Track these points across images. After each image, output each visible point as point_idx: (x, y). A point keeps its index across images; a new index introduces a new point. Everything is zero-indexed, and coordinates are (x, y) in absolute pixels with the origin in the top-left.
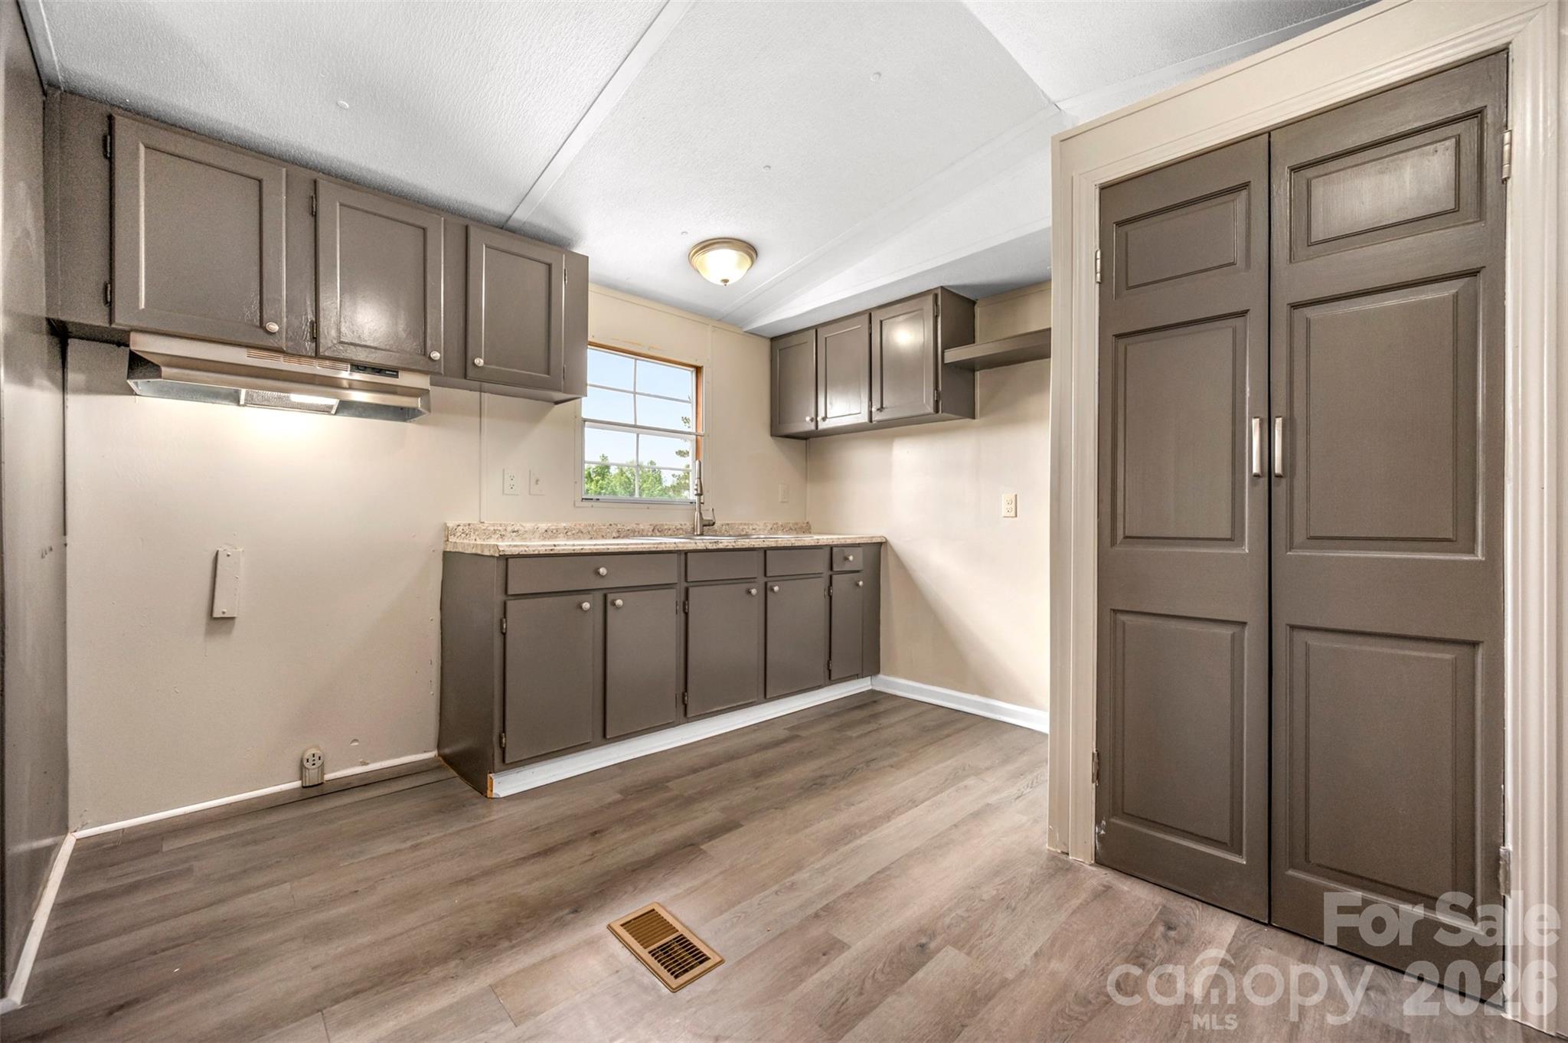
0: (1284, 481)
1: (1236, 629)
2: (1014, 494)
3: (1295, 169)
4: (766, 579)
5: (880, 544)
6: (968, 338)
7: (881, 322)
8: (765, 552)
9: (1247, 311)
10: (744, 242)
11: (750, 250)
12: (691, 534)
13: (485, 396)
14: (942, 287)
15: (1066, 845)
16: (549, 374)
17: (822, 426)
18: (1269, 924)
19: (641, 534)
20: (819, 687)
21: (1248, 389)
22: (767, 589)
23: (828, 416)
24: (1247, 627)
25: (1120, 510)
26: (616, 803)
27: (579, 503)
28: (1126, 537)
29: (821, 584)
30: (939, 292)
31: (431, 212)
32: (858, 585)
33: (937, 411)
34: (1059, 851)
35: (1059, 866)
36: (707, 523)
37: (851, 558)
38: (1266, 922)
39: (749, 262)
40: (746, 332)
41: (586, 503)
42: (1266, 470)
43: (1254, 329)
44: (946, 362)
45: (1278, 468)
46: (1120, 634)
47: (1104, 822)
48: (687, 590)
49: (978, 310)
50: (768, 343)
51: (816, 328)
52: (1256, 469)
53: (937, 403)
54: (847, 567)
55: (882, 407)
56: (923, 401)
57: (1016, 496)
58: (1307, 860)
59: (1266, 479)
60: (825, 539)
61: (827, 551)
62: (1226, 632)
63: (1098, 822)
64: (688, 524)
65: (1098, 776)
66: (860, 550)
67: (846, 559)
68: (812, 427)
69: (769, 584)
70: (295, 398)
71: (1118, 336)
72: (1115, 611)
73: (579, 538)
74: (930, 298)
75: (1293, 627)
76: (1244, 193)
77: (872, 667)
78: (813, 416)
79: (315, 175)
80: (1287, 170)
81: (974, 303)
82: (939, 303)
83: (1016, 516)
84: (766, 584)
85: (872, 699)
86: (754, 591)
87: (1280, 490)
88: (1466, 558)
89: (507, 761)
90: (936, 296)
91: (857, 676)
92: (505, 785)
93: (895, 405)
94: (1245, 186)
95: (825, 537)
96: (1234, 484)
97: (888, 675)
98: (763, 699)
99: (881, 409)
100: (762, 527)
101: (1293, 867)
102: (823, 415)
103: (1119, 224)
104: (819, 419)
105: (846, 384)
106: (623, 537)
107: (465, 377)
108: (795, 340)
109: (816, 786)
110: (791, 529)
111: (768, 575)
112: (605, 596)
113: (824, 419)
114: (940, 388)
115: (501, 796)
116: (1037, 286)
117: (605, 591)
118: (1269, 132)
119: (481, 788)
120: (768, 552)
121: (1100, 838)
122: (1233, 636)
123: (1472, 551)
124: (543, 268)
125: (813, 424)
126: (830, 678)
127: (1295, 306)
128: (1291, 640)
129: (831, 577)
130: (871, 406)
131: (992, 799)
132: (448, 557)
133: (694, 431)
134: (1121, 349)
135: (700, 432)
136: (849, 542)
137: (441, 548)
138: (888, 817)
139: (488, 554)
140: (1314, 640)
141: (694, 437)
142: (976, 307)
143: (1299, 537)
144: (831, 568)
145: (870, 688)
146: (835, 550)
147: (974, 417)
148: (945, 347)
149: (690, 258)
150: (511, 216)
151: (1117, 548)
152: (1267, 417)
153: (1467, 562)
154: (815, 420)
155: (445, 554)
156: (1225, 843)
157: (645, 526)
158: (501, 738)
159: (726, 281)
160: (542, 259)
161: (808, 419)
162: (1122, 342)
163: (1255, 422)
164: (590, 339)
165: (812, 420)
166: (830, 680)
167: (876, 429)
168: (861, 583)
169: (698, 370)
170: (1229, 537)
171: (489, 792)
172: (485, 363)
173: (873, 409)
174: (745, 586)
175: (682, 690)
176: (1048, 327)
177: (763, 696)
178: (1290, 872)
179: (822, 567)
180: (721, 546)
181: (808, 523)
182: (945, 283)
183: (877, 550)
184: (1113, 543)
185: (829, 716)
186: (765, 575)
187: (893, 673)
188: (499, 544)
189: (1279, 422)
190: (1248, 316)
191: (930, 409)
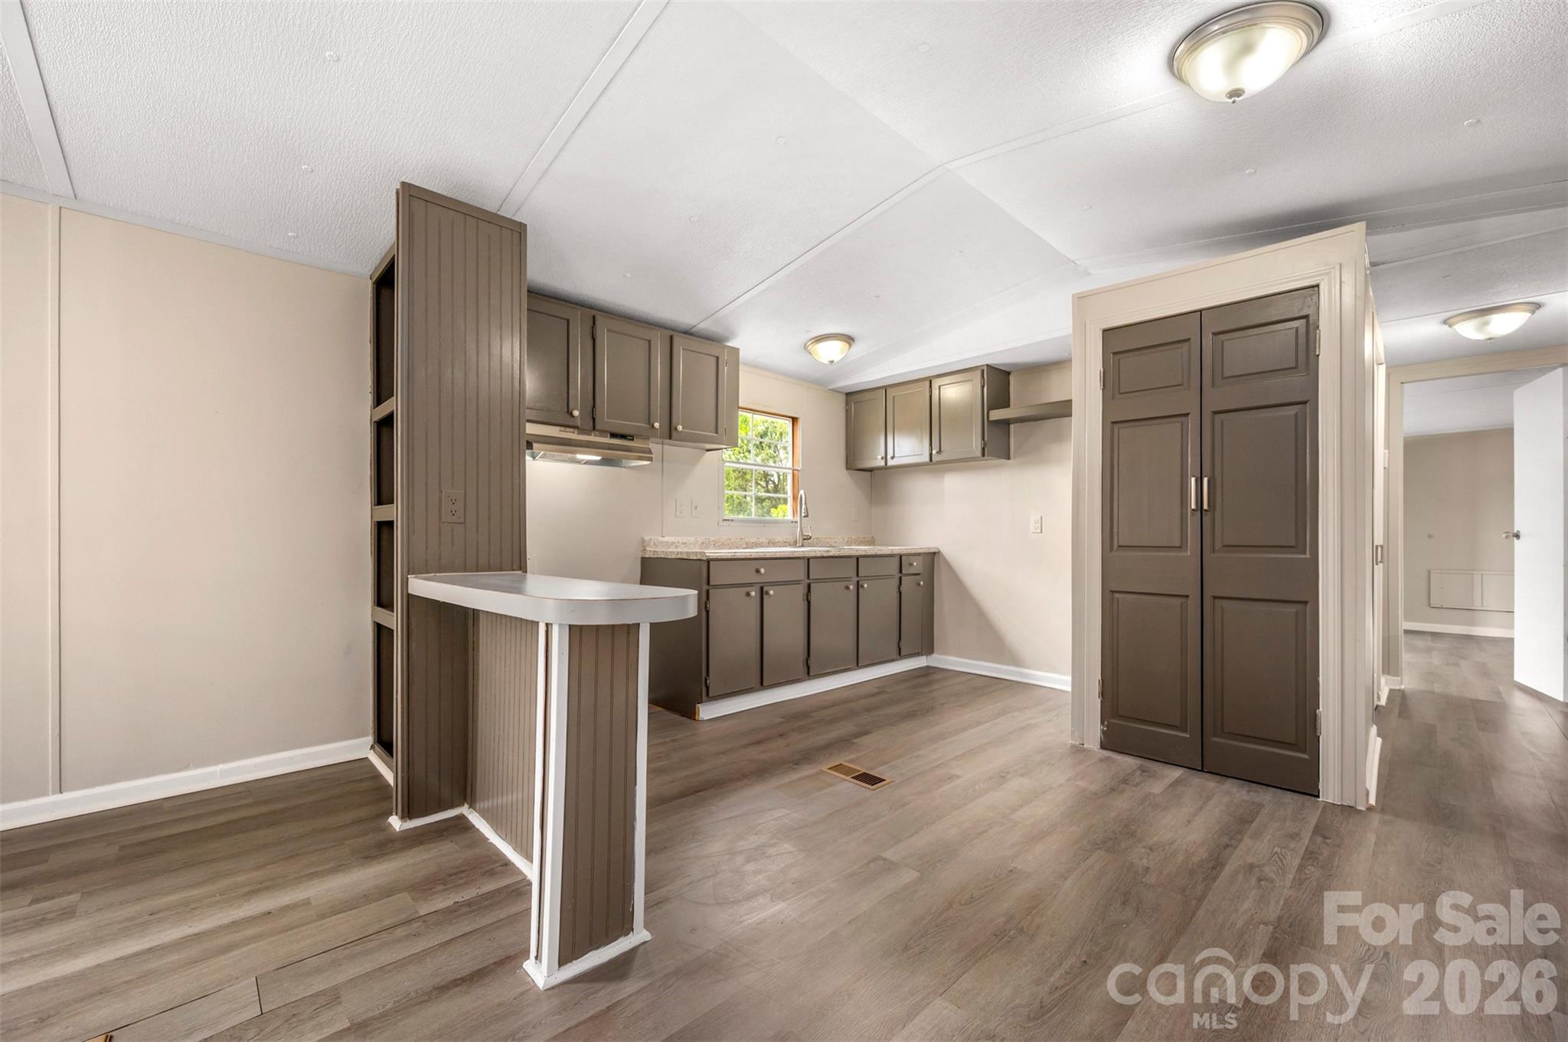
0: (1209, 513)
1: (1183, 600)
2: (1040, 516)
3: (1214, 334)
4: (858, 579)
5: (935, 553)
6: (1006, 404)
7: (940, 387)
8: (858, 559)
9: (1189, 414)
10: (846, 335)
11: (849, 339)
12: (795, 544)
13: (666, 447)
14: (987, 365)
15: (1082, 739)
16: (717, 433)
17: (891, 463)
18: (1202, 771)
19: (761, 545)
20: (893, 660)
21: (1189, 459)
22: (858, 586)
23: (896, 455)
24: (1190, 598)
25: (1115, 530)
26: (781, 723)
27: (721, 523)
28: (1119, 546)
29: (896, 582)
30: (985, 368)
31: (653, 329)
32: (919, 584)
33: (983, 455)
34: (1078, 743)
35: (1078, 750)
36: (806, 537)
37: (915, 564)
38: (1200, 769)
39: (848, 346)
40: (830, 390)
41: (726, 523)
42: (1199, 508)
43: (1192, 423)
44: (991, 419)
45: (1205, 507)
46: (1115, 604)
47: (1106, 723)
48: (809, 586)
49: (1012, 379)
50: (844, 397)
51: (886, 388)
52: (1193, 507)
53: (983, 449)
54: (912, 571)
55: (940, 451)
56: (972, 447)
57: (1041, 518)
58: (1223, 732)
59: (1199, 513)
60: (897, 549)
61: (898, 558)
62: (1177, 601)
63: (1102, 723)
64: (791, 538)
65: (1102, 694)
66: (921, 558)
67: (911, 565)
68: (882, 463)
69: (861, 583)
70: (579, 457)
71: (1114, 423)
72: (1113, 592)
73: (722, 549)
74: (979, 373)
75: (1215, 598)
76: (1187, 344)
77: (928, 648)
78: (883, 455)
79: (594, 312)
80: (1211, 335)
81: (1009, 373)
82: (985, 376)
83: (1041, 532)
84: (858, 582)
85: (928, 671)
86: (851, 587)
87: (1207, 519)
88: (1302, 556)
89: (710, 695)
90: (983, 371)
91: (918, 654)
92: (707, 711)
93: (951, 448)
94: (1188, 340)
95: (897, 548)
96: (1182, 514)
97: (940, 654)
98: (856, 667)
99: (940, 452)
100: (841, 540)
101: (1215, 736)
102: (892, 455)
103: (1114, 354)
104: (889, 457)
105: (910, 429)
106: (749, 548)
107: (670, 438)
108: (867, 396)
109: (911, 715)
110: (861, 542)
111: (860, 575)
112: (762, 588)
113: (893, 458)
114: (986, 439)
115: (705, 719)
116: (1059, 365)
117: (761, 585)
118: (1200, 311)
119: (690, 714)
120: (860, 559)
121: (1103, 732)
122: (1182, 604)
123: (1305, 553)
124: (715, 359)
125: (883, 461)
126: (900, 654)
127: (1215, 413)
128: (1214, 605)
129: (900, 578)
130: (931, 450)
131: (1032, 722)
132: (644, 560)
133: (791, 467)
134: (1116, 431)
135: (796, 467)
136: (913, 551)
137: (640, 555)
138: (964, 729)
139: (695, 558)
140: (1225, 603)
141: (791, 471)
142: (1011, 376)
143: (1218, 546)
144: (901, 572)
145: (926, 664)
146: (903, 558)
147: (1009, 459)
148: (990, 408)
149: (805, 347)
150: (694, 326)
151: (1114, 553)
152: (1199, 475)
153: (1302, 559)
154: (885, 458)
155: (643, 559)
156: (1177, 727)
157: (763, 540)
158: (706, 680)
159: (832, 362)
160: (713, 353)
161: (880, 457)
162: (1116, 427)
163: (1193, 479)
164: (740, 405)
165: (882, 458)
166: (900, 655)
167: (934, 465)
168: (922, 583)
169: (794, 420)
170: (1178, 545)
171: (697, 716)
172: (683, 428)
173: (934, 452)
174: (845, 583)
175: (806, 656)
176: (1068, 398)
177: (856, 664)
178: (1214, 739)
179: (895, 571)
180: (831, 554)
181: (873, 537)
182: (990, 362)
183: (932, 558)
184: (1111, 549)
185: (904, 681)
186: (858, 575)
187: (945, 653)
188: (706, 551)
189: (1205, 480)
190: (1190, 416)
191: (979, 453)
